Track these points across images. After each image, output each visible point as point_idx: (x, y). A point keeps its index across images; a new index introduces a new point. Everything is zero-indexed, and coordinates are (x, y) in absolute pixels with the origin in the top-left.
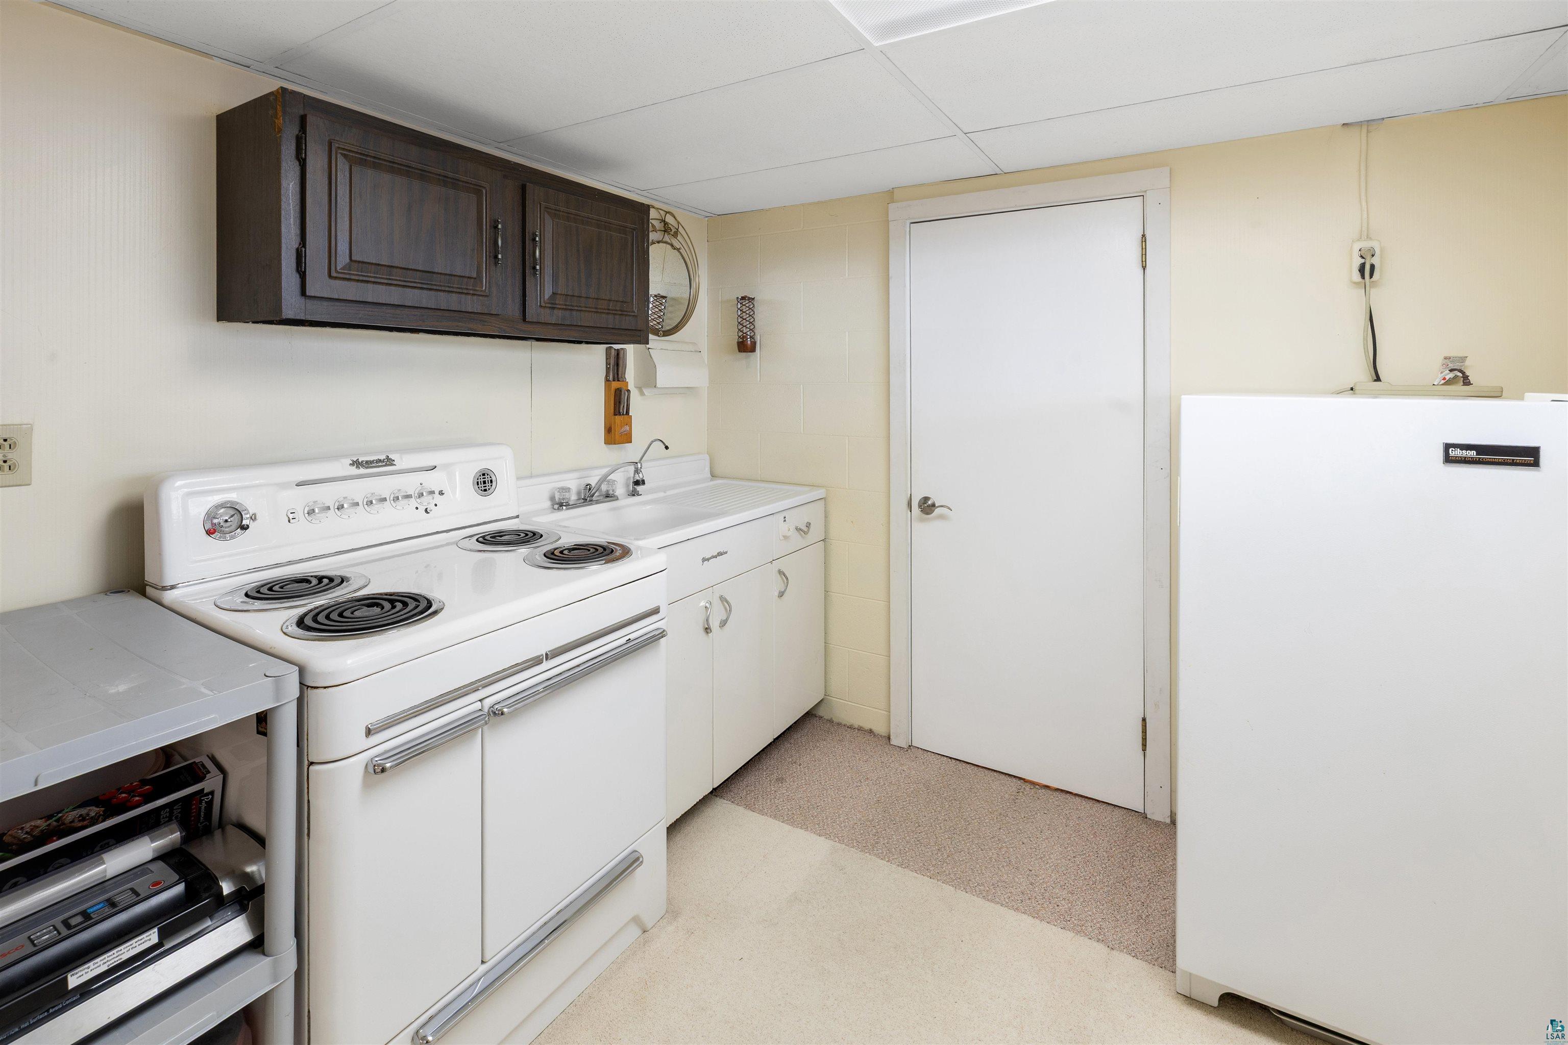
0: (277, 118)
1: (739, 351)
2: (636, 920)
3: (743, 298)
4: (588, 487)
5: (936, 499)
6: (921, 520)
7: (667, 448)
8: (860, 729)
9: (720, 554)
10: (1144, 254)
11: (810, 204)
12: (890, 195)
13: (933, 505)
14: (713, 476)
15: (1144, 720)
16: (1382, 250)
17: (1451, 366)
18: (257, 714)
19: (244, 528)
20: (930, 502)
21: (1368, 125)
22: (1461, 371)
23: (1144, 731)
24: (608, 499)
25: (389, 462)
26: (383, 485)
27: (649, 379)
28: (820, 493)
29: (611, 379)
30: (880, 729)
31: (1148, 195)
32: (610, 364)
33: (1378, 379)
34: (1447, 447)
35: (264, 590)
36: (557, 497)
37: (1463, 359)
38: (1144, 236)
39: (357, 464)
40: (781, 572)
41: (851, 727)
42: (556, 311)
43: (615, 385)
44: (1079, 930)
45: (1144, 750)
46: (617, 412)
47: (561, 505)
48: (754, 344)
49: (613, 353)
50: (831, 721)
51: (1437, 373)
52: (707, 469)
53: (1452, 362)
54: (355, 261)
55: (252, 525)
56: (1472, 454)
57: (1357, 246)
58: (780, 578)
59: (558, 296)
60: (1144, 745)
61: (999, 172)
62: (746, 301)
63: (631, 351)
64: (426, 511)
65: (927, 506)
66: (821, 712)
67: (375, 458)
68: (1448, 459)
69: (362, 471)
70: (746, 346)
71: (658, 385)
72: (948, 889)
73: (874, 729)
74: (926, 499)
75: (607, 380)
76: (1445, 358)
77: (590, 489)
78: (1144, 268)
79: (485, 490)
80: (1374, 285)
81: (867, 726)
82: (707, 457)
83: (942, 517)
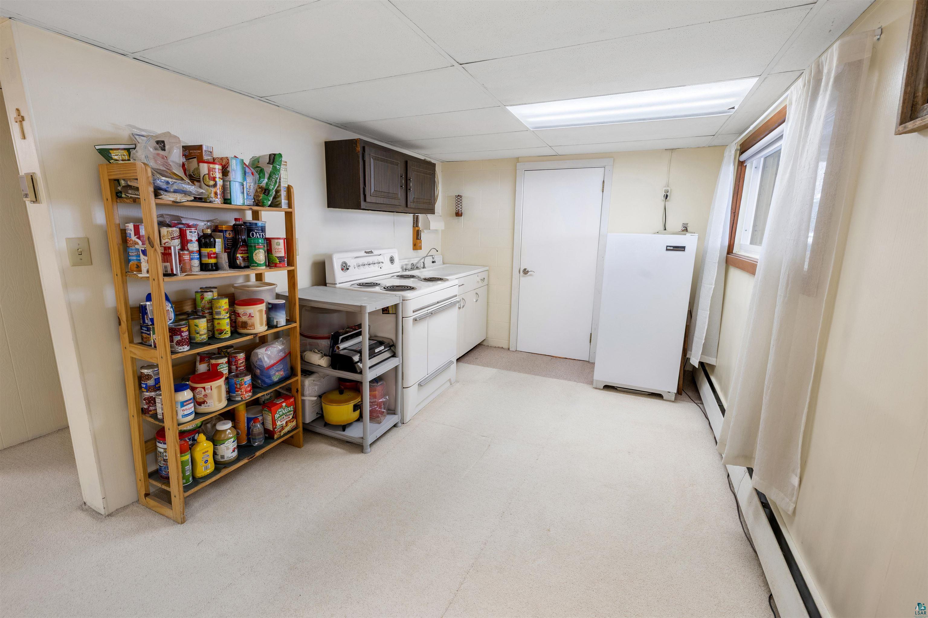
0: (357, 148)
1: (456, 216)
2: (450, 380)
3: (458, 196)
4: (412, 264)
5: (529, 269)
6: (523, 276)
7: (437, 251)
8: (499, 347)
9: (463, 285)
10: (603, 187)
11: (485, 160)
12: (517, 160)
13: (528, 271)
14: (444, 263)
15: (591, 334)
16: (671, 190)
17: (684, 226)
18: (382, 309)
19: (348, 269)
20: (527, 270)
21: (672, 149)
22: (686, 227)
23: (591, 337)
24: (417, 269)
25: (371, 252)
26: (371, 259)
27: (428, 227)
28: (487, 268)
29: (415, 226)
30: (506, 346)
31: (606, 168)
32: (415, 221)
33: (665, 230)
34: (667, 246)
35: (361, 284)
36: (404, 267)
37: (687, 224)
38: (604, 181)
39: (366, 252)
40: (477, 294)
41: (495, 347)
42: (414, 203)
43: (417, 228)
44: (570, 380)
45: (590, 343)
46: (417, 239)
47: (406, 270)
48: (462, 213)
49: (416, 217)
50: (488, 346)
51: (680, 228)
52: (442, 261)
53: (685, 225)
54: (376, 191)
55: (350, 268)
56: (672, 248)
57: (664, 189)
58: (476, 296)
59: (415, 199)
60: (590, 341)
61: (558, 155)
62: (459, 197)
63: (421, 216)
64: (381, 268)
65: (526, 272)
66: (484, 343)
67: (369, 251)
68: (667, 250)
69: (367, 255)
70: (458, 214)
71: (431, 229)
72: (533, 376)
73: (503, 347)
74: (525, 269)
75: (413, 227)
76: (683, 224)
77: (413, 265)
78: (603, 192)
79: (392, 263)
80: (668, 201)
81: (501, 346)
82: (441, 256)
83: (531, 275)
